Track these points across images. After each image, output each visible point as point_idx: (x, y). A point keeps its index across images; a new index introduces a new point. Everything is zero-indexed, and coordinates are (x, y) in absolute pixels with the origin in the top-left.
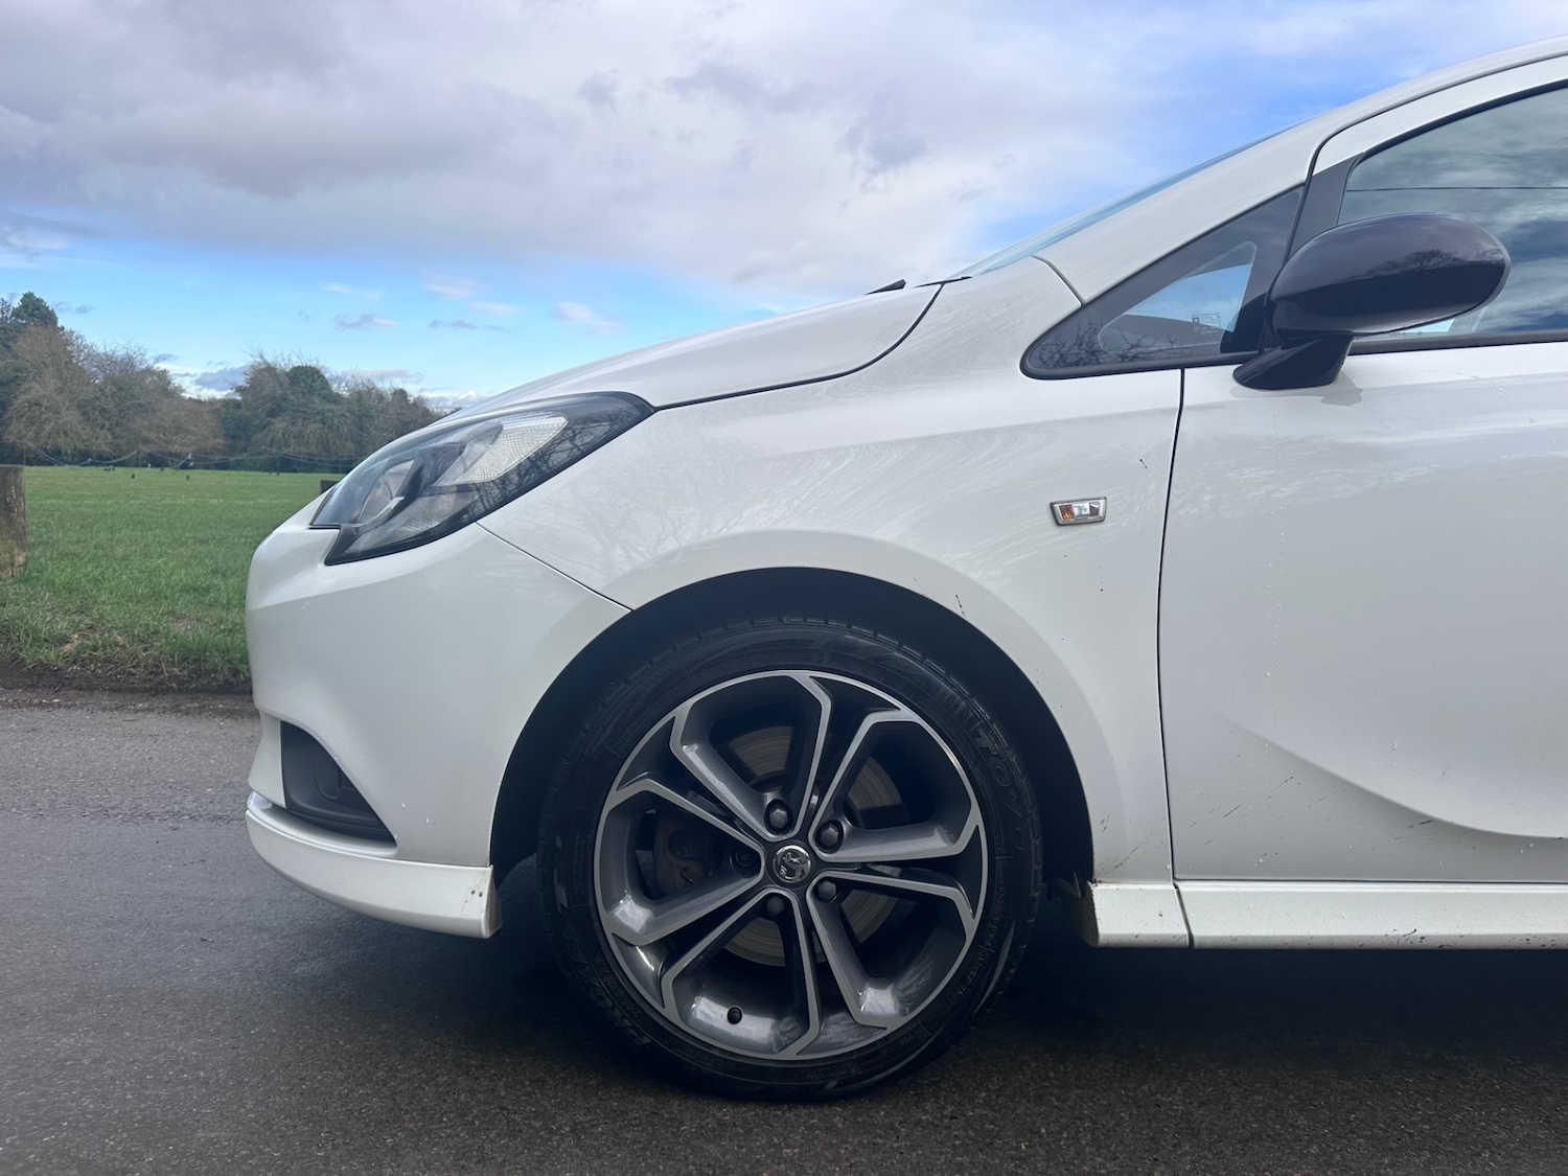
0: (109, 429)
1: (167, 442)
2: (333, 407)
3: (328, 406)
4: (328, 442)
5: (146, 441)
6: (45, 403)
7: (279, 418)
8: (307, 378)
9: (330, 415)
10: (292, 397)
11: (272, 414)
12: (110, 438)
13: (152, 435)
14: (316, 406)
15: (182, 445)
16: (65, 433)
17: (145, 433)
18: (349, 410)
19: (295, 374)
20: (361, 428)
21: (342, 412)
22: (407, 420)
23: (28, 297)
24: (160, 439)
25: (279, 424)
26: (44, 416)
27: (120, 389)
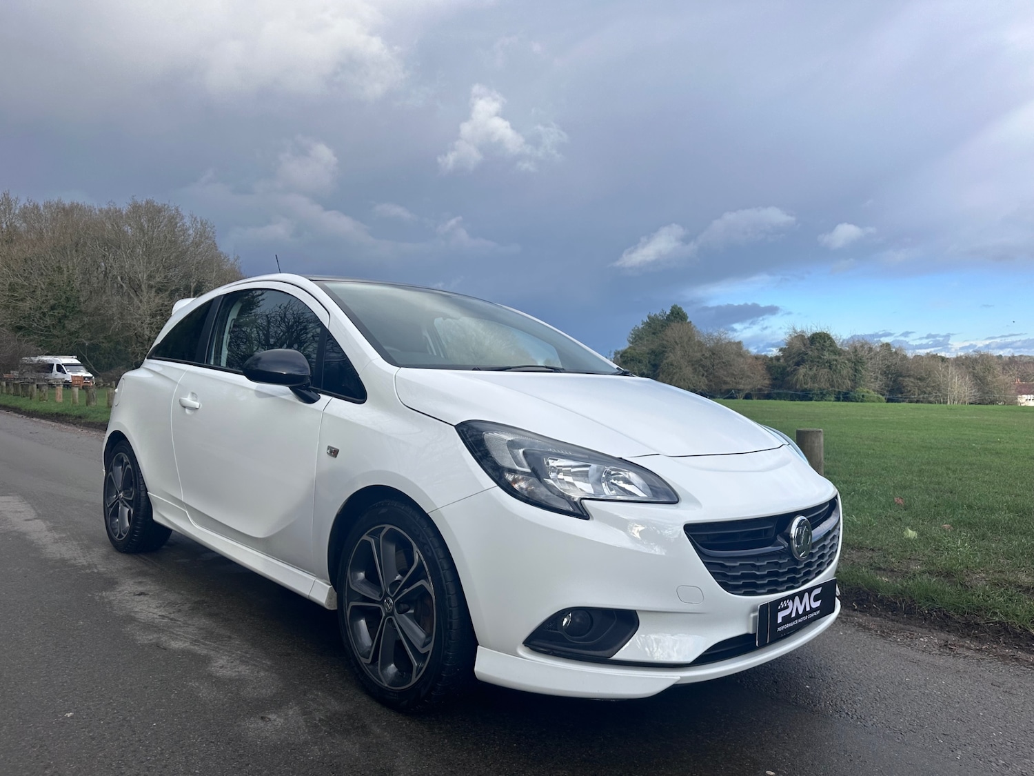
0: (706, 377)
1: (736, 383)
2: (837, 357)
3: (834, 357)
4: (833, 381)
5: (725, 383)
6: (675, 364)
7: (801, 366)
8: (821, 340)
9: (835, 362)
10: (810, 353)
11: (798, 364)
12: (706, 381)
13: (728, 379)
14: (825, 357)
15: (744, 385)
16: (684, 380)
17: (725, 378)
18: (849, 360)
19: (813, 338)
20: (856, 370)
21: (843, 361)
22: (890, 364)
23: (674, 307)
24: (733, 381)
25: (802, 370)
26: (675, 371)
27: (713, 354)
